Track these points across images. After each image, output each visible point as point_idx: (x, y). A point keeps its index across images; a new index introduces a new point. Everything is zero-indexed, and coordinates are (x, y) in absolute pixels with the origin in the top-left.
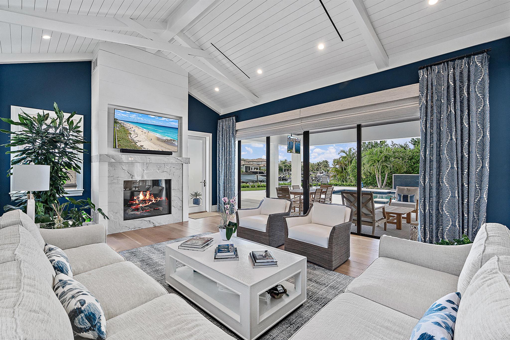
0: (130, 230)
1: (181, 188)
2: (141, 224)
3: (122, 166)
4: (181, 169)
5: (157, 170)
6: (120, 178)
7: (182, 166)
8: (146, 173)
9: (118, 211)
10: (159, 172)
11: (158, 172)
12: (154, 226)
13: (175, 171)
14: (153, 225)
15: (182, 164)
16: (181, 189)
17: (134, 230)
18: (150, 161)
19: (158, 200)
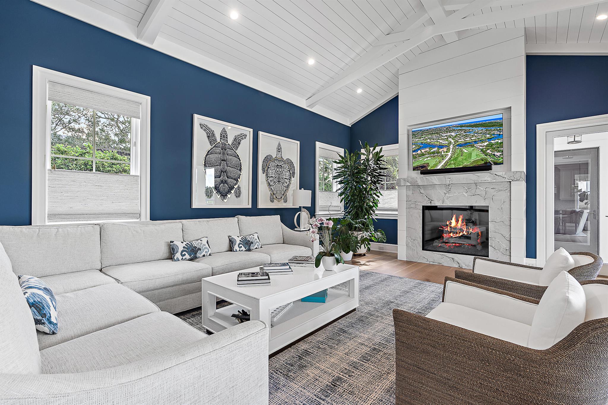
0: (428, 262)
1: (508, 220)
2: (441, 259)
3: (420, 189)
4: (508, 191)
5: (464, 193)
6: (418, 203)
7: (509, 186)
8: (448, 197)
9: (416, 238)
10: (467, 196)
11: (465, 196)
12: (459, 267)
13: (495, 193)
14: (458, 265)
15: (510, 182)
16: (509, 222)
17: (433, 264)
18: (451, 182)
19: (470, 231)
